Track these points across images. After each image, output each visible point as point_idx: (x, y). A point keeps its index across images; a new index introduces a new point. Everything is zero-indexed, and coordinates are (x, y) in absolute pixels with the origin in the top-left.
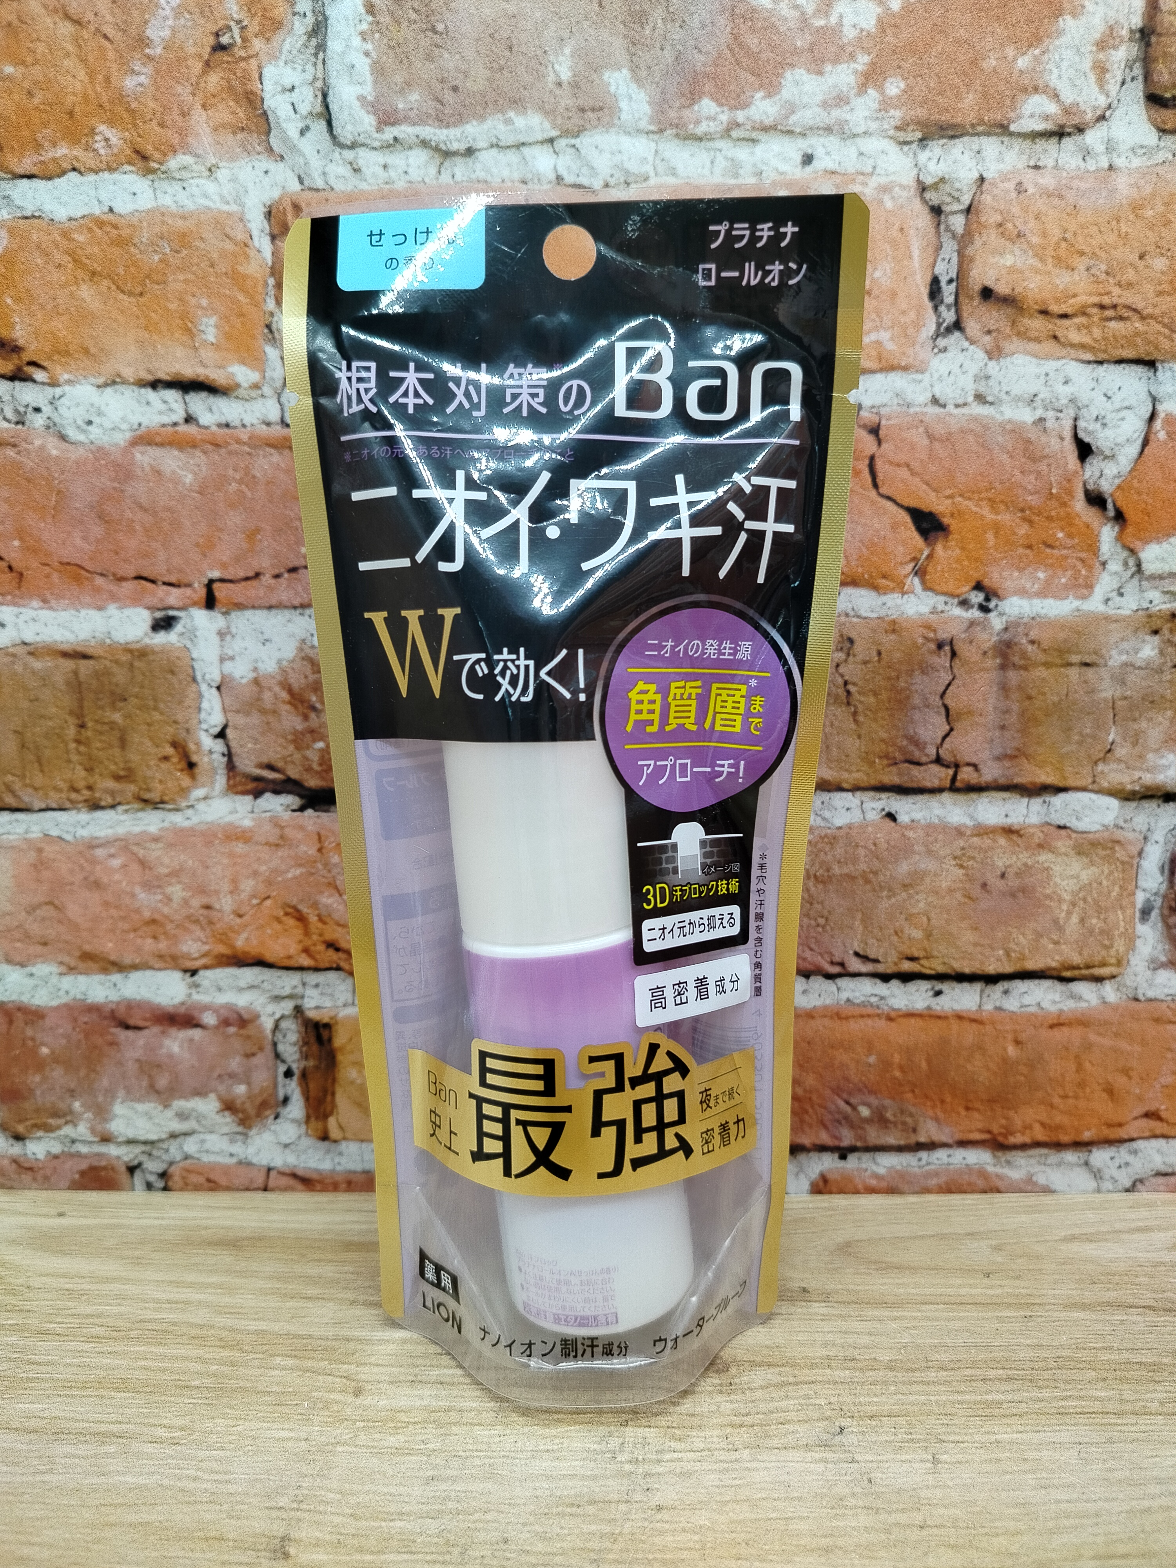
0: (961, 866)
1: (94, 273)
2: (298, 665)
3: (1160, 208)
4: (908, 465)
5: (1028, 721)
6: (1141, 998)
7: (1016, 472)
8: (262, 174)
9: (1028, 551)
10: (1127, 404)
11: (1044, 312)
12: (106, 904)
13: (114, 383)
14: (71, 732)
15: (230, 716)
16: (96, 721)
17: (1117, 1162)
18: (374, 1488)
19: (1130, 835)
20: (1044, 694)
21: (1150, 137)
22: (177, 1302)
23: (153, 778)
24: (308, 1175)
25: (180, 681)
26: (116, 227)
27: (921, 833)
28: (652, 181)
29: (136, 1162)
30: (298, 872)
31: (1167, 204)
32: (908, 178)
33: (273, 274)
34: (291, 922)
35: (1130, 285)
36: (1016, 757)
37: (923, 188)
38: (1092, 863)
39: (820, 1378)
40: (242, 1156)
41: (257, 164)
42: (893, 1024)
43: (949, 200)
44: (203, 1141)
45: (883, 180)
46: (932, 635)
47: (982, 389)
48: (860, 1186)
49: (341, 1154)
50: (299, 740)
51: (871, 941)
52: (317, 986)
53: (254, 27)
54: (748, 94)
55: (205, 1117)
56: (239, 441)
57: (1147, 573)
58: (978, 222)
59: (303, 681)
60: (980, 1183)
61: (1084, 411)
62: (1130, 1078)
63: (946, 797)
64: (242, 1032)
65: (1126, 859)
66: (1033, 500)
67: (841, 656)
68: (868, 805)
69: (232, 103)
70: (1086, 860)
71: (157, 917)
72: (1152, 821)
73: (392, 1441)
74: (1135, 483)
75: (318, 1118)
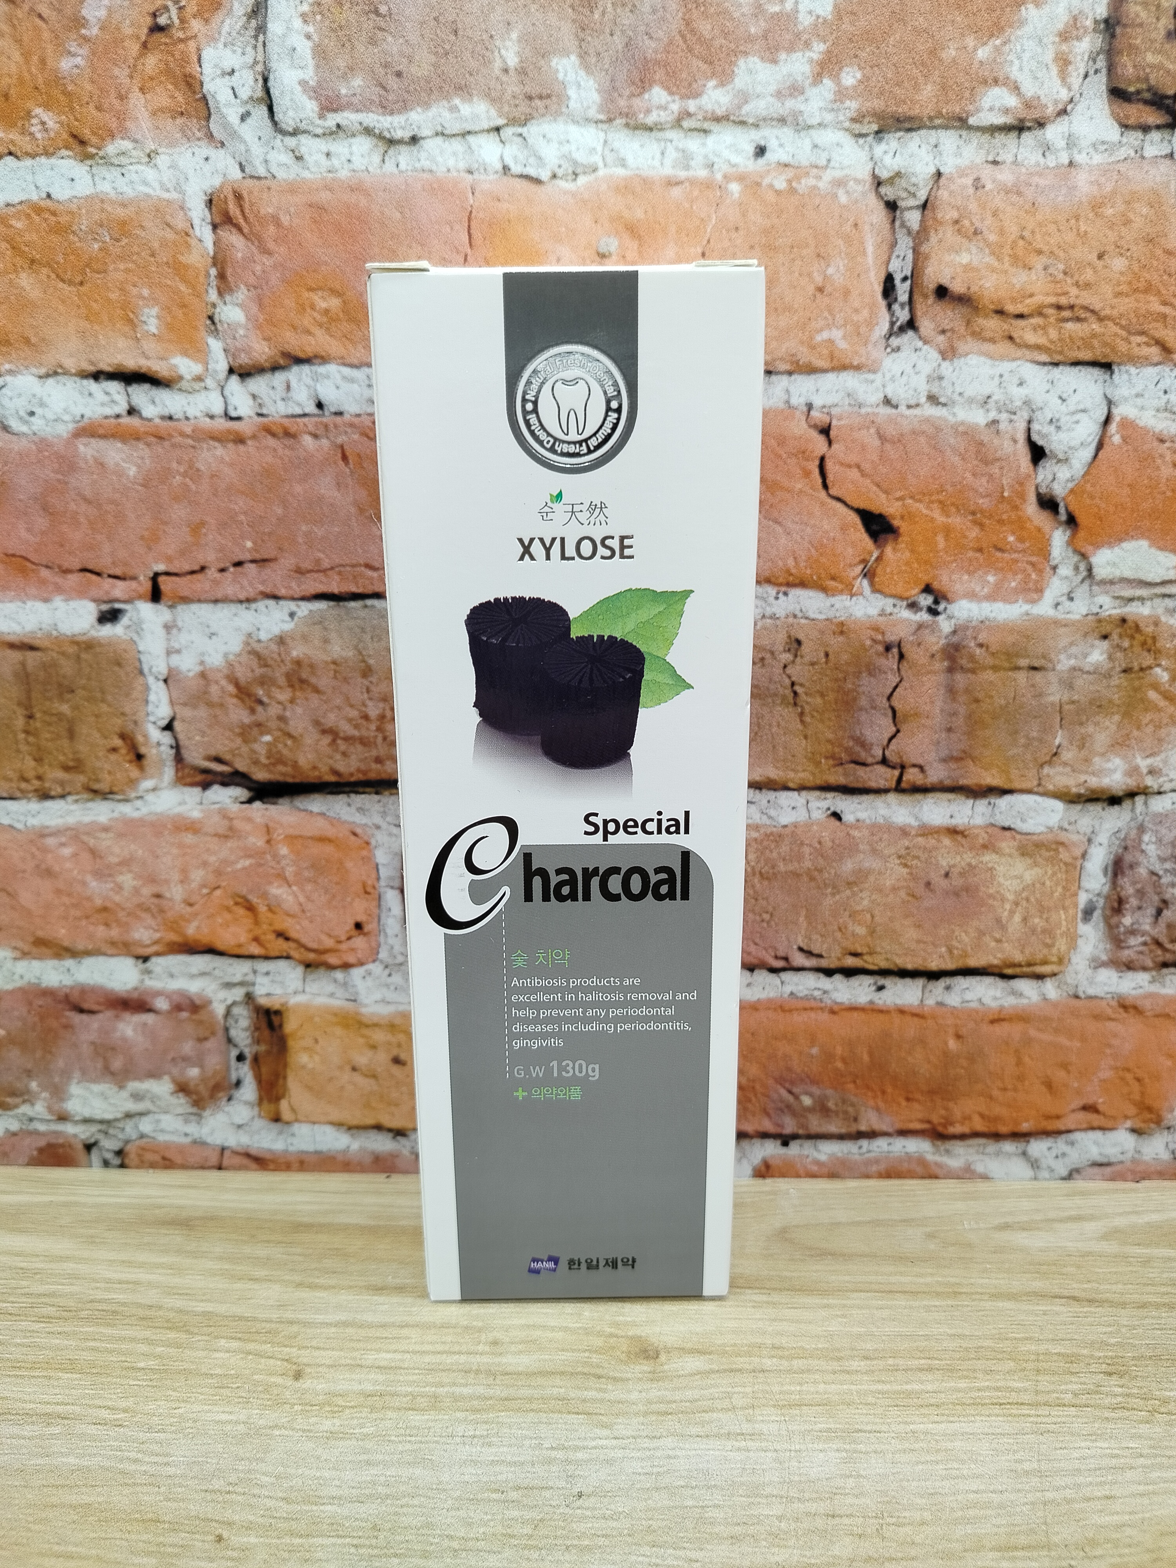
0: (905, 865)
1: (33, 261)
2: (245, 658)
3: (1121, 207)
4: (858, 467)
5: (974, 724)
6: (1081, 995)
7: (968, 474)
8: (202, 161)
9: (978, 555)
10: (1081, 407)
11: (1000, 312)
12: (58, 892)
13: (56, 373)
14: (20, 722)
15: (178, 709)
16: (45, 712)
17: (1054, 1152)
18: (307, 1472)
19: (1074, 837)
20: (991, 697)
21: (1113, 132)
22: (128, 1282)
23: (101, 769)
24: (261, 1155)
25: (127, 674)
26: (54, 214)
27: (866, 832)
28: (601, 173)
29: (92, 1140)
30: (247, 862)
31: (1128, 203)
32: (863, 172)
33: (214, 264)
34: (241, 911)
35: (1088, 285)
36: (962, 759)
37: (879, 183)
38: (1036, 864)
39: (747, 1366)
40: (196, 1136)
41: (196, 150)
42: (835, 1017)
43: (904, 195)
44: (158, 1121)
45: (838, 174)
46: (880, 637)
47: (935, 390)
48: (801, 1172)
49: (293, 1135)
50: (246, 733)
51: (815, 937)
52: (267, 974)
53: (191, 6)
54: (700, 83)
55: (159, 1098)
56: (182, 434)
57: (1098, 578)
58: (935, 219)
59: (250, 675)
60: (919, 1170)
61: (1038, 414)
62: (1068, 1072)
63: (892, 797)
64: (194, 1017)
65: (1069, 860)
66: (984, 503)
67: (787, 657)
68: (814, 805)
69: (170, 87)
70: (1029, 861)
71: (109, 905)
72: (1097, 823)
73: (327, 1425)
74: (1088, 487)
75: (270, 1101)
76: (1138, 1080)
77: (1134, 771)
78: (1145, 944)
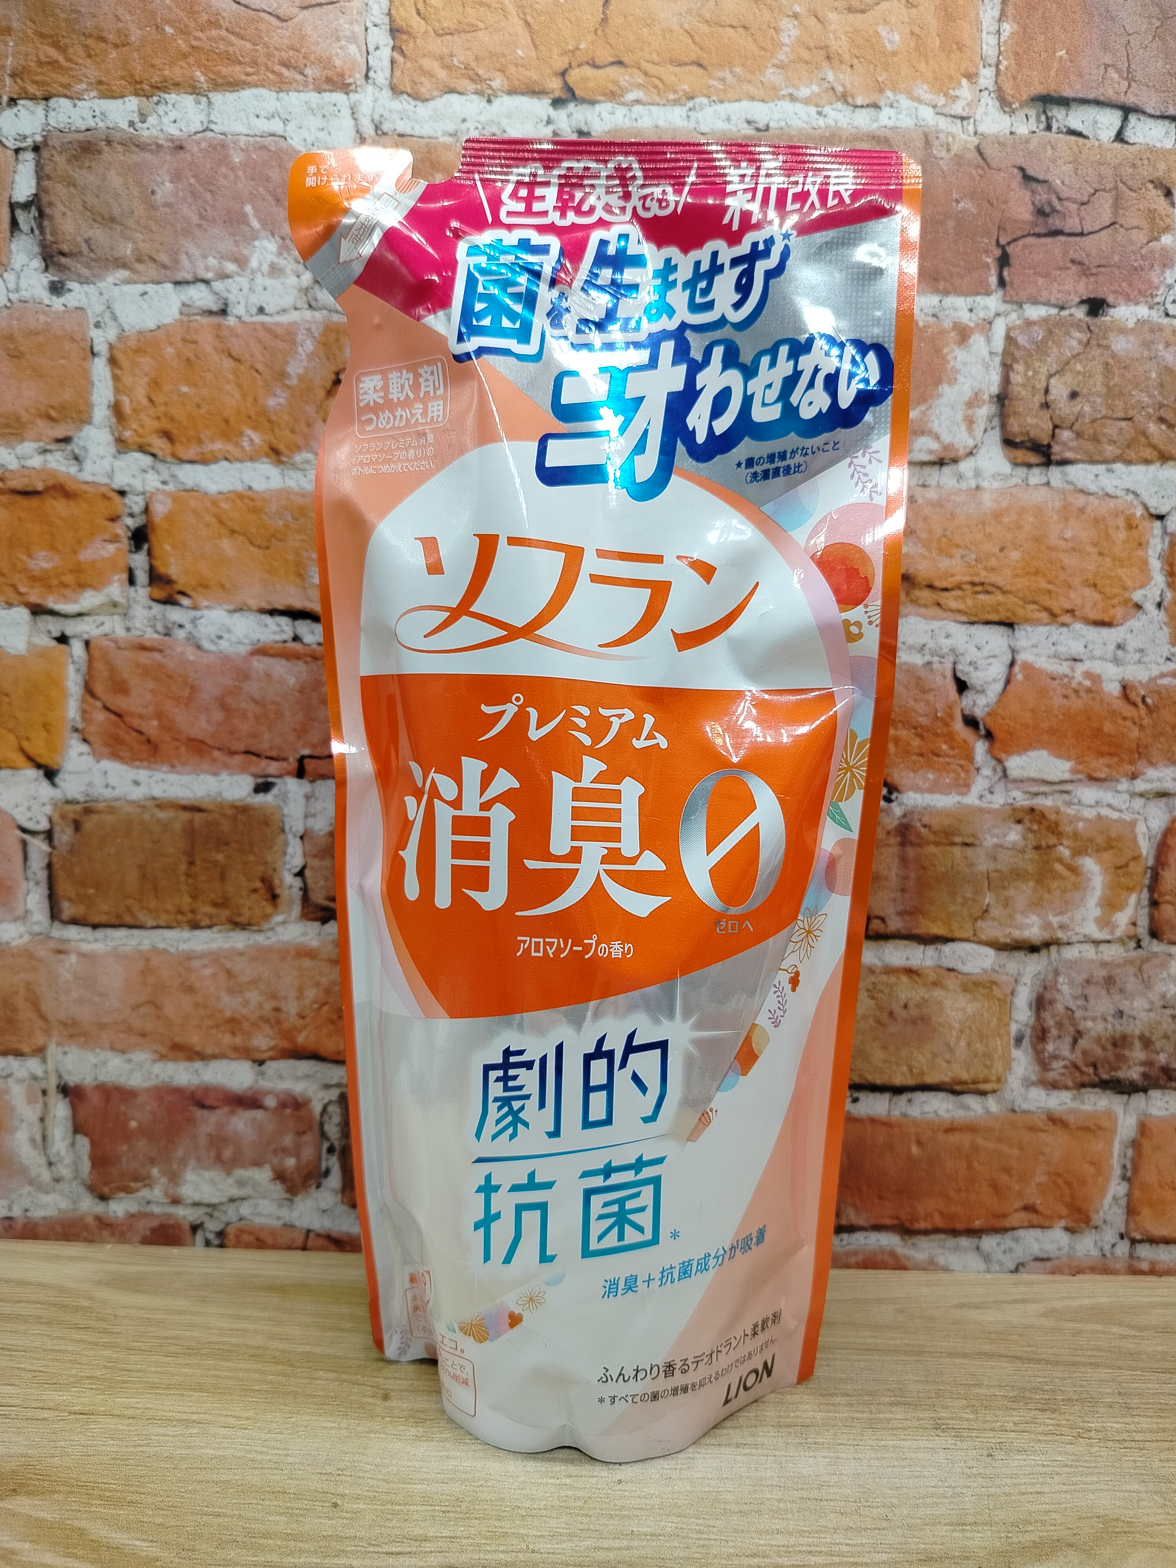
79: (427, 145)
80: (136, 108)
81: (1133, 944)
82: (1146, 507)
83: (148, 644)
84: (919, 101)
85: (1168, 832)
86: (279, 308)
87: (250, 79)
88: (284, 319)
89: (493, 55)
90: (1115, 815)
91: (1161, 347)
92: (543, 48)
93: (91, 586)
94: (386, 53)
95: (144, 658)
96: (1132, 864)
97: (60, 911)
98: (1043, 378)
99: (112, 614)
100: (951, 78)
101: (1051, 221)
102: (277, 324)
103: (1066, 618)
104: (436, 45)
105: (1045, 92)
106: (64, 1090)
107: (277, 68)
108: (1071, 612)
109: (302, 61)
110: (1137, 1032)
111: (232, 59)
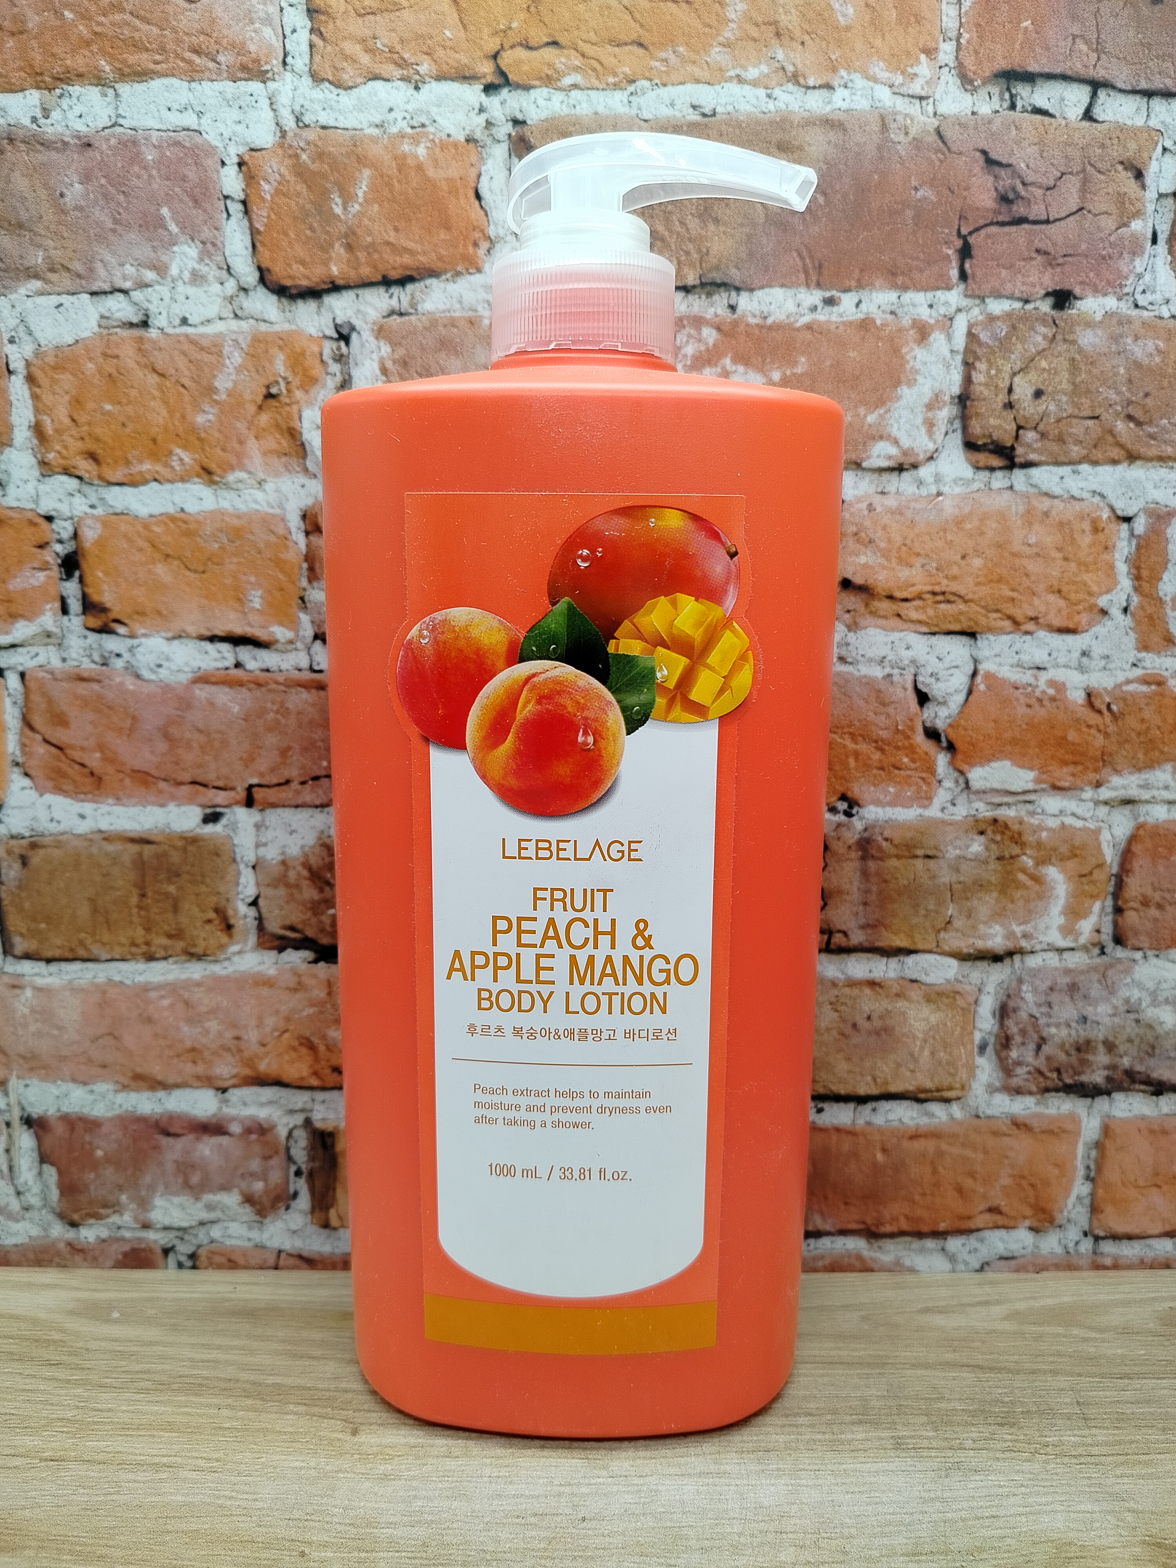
0: (836, 1010)
1: (167, 556)
2: (317, 850)
3: (976, 523)
6: (981, 1115)
7: (871, 714)
8: (299, 487)
9: (881, 772)
10: (954, 664)
11: (890, 597)
12: (156, 1035)
13: (180, 637)
14: (134, 900)
15: (262, 889)
16: (155, 892)
17: (968, 1248)
19: (968, 988)
20: (896, 879)
21: (968, 472)
22: (209, 1362)
23: (198, 936)
24: (310, 1256)
25: (223, 862)
26: (185, 522)
29: (170, 1246)
30: (311, 1011)
31: (981, 520)
33: (306, 560)
34: (304, 1050)
35: (955, 578)
36: (876, 926)
38: (938, 1009)
40: (258, 1241)
41: (295, 479)
44: (227, 1228)
47: (844, 653)
49: (339, 1239)
50: (316, 908)
52: (323, 1102)
53: (296, 382)
55: (228, 1208)
56: (276, 683)
57: (974, 789)
59: (320, 861)
60: (857, 1264)
61: (922, 670)
62: (975, 1179)
63: (824, 957)
64: (262, 1139)
65: (964, 1005)
66: (884, 734)
69: (278, 436)
70: (933, 1007)
71: (197, 1046)
72: (985, 976)
73: (381, 1469)
74: (962, 722)
75: (321, 1209)
76: (1033, 1186)
77: (1010, 935)
78: (1029, 1073)
79: (352, 137)
80: (38, 103)
81: (1096, 951)
82: (1112, 509)
83: (86, 675)
84: (875, 80)
85: (1133, 839)
86: (202, 319)
87: (158, 67)
88: (209, 330)
89: (419, 37)
90: (1079, 824)
91: (1129, 340)
92: (472, 28)
93: (22, 616)
94: (304, 36)
95: (82, 689)
96: (1096, 872)
97: (12, 946)
98: (1007, 377)
99: (46, 645)
100: (908, 54)
101: (1015, 208)
102: (202, 335)
103: (1030, 626)
104: (358, 27)
105: (1009, 67)
106: (29, 1122)
107: (188, 55)
108: (1034, 619)
109: (214, 47)
110: (1101, 1037)
111: (138, 46)
